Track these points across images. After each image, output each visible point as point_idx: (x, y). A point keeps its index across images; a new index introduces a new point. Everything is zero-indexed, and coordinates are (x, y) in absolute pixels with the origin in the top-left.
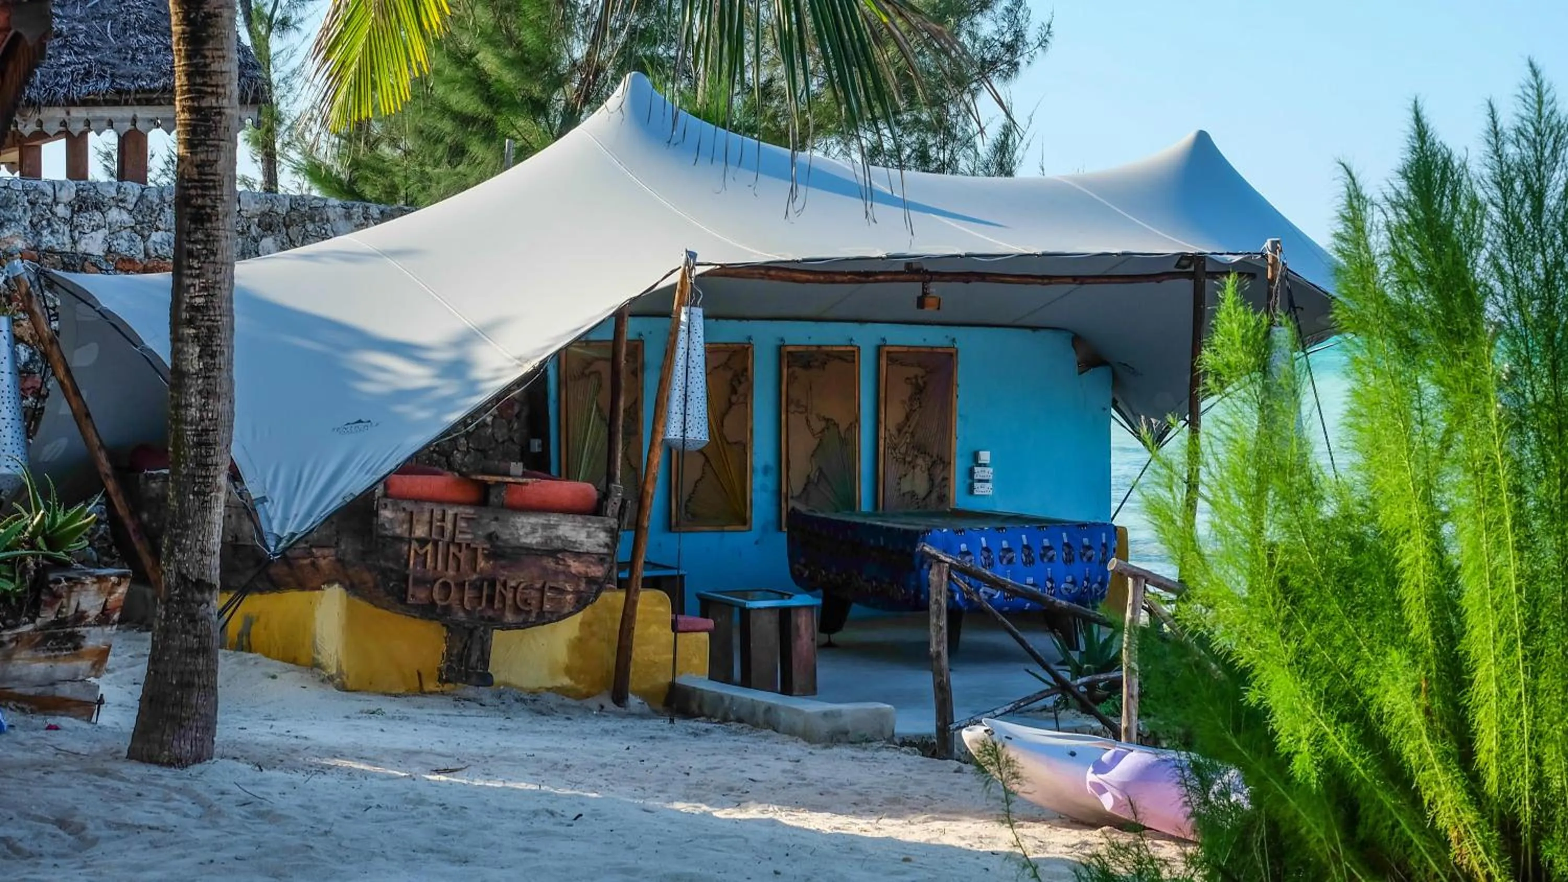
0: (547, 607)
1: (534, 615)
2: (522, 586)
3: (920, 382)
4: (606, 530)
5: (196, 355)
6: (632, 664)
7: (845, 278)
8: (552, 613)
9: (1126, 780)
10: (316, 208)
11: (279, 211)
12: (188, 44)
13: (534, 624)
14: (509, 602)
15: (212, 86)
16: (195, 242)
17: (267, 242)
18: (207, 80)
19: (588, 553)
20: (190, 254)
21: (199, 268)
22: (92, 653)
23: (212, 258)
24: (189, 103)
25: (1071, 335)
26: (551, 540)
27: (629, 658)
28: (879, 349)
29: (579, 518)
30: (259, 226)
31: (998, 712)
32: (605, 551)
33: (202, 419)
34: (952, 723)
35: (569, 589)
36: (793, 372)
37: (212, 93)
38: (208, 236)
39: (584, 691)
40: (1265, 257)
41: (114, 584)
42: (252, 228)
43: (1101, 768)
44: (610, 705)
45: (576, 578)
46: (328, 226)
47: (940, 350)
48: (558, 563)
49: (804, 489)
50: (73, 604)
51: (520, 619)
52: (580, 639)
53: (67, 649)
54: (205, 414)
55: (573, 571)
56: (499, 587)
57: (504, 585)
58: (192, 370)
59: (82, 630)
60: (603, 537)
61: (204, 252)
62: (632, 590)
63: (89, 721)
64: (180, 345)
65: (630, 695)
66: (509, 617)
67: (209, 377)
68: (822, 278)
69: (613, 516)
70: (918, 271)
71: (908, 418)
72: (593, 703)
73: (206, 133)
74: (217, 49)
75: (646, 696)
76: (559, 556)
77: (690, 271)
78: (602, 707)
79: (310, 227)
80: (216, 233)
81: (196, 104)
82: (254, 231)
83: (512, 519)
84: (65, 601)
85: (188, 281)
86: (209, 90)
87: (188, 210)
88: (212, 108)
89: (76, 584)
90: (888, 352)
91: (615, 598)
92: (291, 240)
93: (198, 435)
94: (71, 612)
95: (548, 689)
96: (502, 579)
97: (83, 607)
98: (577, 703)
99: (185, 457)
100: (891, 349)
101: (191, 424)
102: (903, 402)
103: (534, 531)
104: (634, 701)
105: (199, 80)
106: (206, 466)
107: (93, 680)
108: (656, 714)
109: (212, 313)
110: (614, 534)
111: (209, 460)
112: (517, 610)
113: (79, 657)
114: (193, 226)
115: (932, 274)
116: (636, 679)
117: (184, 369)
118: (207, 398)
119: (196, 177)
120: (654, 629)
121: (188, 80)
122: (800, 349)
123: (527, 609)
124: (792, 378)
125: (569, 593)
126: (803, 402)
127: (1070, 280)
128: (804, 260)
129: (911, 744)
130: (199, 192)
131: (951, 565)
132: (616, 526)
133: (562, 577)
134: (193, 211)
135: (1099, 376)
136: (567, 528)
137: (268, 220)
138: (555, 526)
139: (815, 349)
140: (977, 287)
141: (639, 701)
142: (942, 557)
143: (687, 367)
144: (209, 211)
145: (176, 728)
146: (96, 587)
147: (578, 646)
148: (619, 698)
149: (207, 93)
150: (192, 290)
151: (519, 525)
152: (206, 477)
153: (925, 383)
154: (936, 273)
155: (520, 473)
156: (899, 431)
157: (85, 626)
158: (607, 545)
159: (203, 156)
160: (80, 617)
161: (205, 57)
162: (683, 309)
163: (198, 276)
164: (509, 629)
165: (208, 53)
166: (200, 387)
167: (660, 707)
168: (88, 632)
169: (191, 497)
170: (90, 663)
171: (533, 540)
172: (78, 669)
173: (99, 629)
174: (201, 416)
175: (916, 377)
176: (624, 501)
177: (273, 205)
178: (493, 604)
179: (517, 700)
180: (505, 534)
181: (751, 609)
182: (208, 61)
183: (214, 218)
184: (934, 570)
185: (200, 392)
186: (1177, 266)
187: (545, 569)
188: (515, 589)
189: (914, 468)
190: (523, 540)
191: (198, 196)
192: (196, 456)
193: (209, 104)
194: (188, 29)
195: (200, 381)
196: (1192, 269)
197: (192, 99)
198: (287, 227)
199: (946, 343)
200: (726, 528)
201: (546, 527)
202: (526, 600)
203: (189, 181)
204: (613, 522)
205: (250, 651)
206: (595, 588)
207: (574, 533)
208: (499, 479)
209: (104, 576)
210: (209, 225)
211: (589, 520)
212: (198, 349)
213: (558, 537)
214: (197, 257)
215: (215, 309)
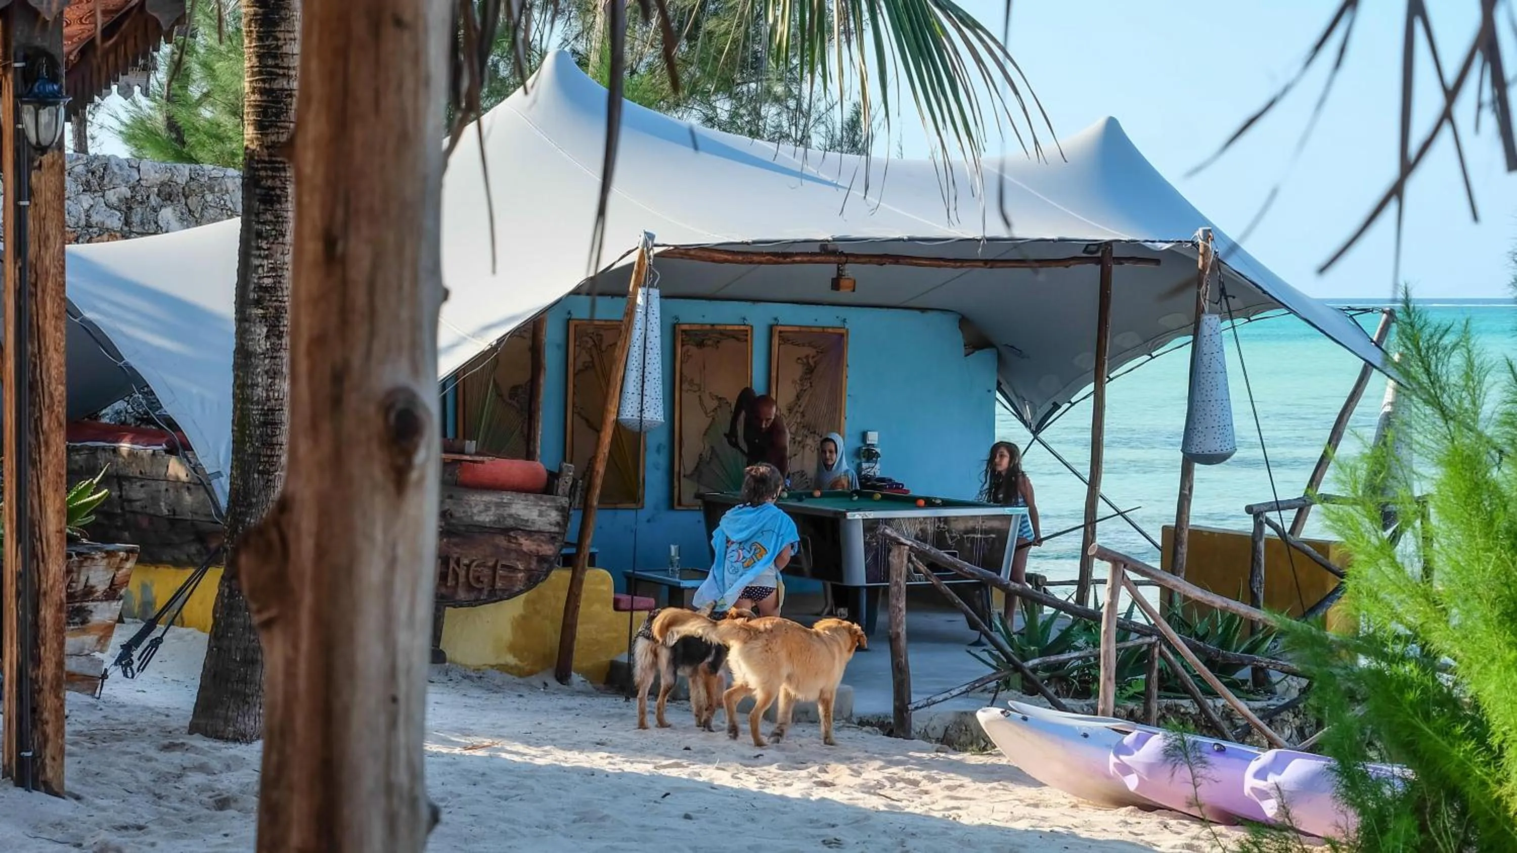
0: (499, 585)
1: (486, 592)
2: (475, 564)
3: (811, 362)
4: (557, 509)
5: (264, 335)
6: (576, 642)
7: (763, 259)
8: (504, 591)
9: (1153, 761)
10: (216, 178)
11: (179, 181)
12: (261, 26)
13: (486, 602)
14: (462, 579)
15: (283, 68)
16: (264, 223)
17: (167, 214)
18: (279, 62)
19: (540, 532)
20: (259, 235)
21: (268, 249)
22: (98, 627)
23: (281, 240)
24: (260, 85)
25: (960, 317)
26: (504, 518)
27: (573, 637)
28: (771, 328)
29: (531, 497)
30: (158, 195)
31: (954, 693)
32: (557, 529)
33: (268, 399)
34: (910, 703)
35: (520, 567)
36: (688, 351)
37: (284, 75)
38: (277, 217)
39: (528, 668)
40: (1196, 245)
41: (122, 560)
42: (152, 197)
43: (1120, 750)
44: (554, 683)
45: (525, 556)
46: (226, 197)
47: (830, 330)
48: (510, 541)
49: (697, 467)
50: (83, 579)
51: (472, 596)
52: (523, 618)
53: (74, 624)
54: (271, 394)
55: (525, 549)
56: (452, 564)
57: (458, 562)
58: (259, 350)
59: (90, 605)
60: (554, 516)
61: (274, 233)
62: (579, 569)
63: (93, 695)
64: (247, 325)
65: (573, 673)
66: (462, 595)
67: (276, 358)
68: (740, 258)
69: (564, 495)
70: (834, 253)
71: (798, 397)
72: (536, 680)
73: (277, 115)
74: (289, 32)
75: (588, 674)
76: (512, 534)
77: (648, 252)
78: (546, 684)
79: (209, 197)
80: (285, 214)
81: (267, 86)
82: (154, 200)
83: (466, 498)
84: (75, 576)
85: (257, 262)
86: (281, 72)
87: (258, 191)
88: (283, 90)
89: (86, 559)
90: (780, 332)
91: (561, 576)
92: (190, 211)
93: (265, 415)
94: (81, 587)
95: (492, 667)
96: (455, 556)
97: (92, 582)
98: (521, 681)
99: (251, 436)
100: (782, 329)
101: (258, 403)
102: (794, 382)
103: (487, 509)
104: (576, 678)
105: (270, 62)
106: (272, 446)
107: (98, 655)
108: (600, 692)
109: (280, 294)
110: (564, 512)
111: (275, 440)
112: (470, 588)
113: (84, 631)
114: (262, 207)
115: (847, 255)
116: (579, 659)
117: (251, 349)
118: (274, 378)
119: (267, 159)
120: (597, 607)
121: (260, 62)
122: (695, 328)
123: (479, 586)
124: (686, 357)
125: (520, 571)
126: (697, 381)
127: (981, 264)
128: (754, 242)
129: (871, 724)
130: (270, 173)
131: (911, 548)
132: (567, 505)
133: (513, 555)
134: (263, 191)
135: (985, 358)
136: (518, 506)
137: (168, 189)
138: (508, 505)
139: (708, 327)
140: (890, 269)
141: (582, 679)
142: (903, 540)
143: (645, 348)
144: (278, 192)
145: (241, 704)
146: (105, 562)
147: (522, 624)
148: (563, 676)
149: (278, 75)
150: (260, 270)
151: (473, 504)
152: (272, 456)
153: (815, 362)
154: (852, 255)
155: (473, 450)
156: (790, 410)
157: (92, 601)
158: (558, 524)
159: (274, 138)
160: (89, 591)
161: (278, 39)
162: (640, 291)
163: (266, 257)
164: (461, 606)
165: (281, 35)
166: (267, 367)
167: (601, 685)
168: (95, 606)
169: (256, 476)
170: (97, 637)
171: (487, 518)
172: (84, 643)
173: (105, 604)
174: (268, 396)
175: (807, 357)
176: (575, 481)
177: (173, 175)
178: (447, 581)
179: (464, 677)
180: (459, 513)
181: (686, 588)
182: (280, 43)
183: (283, 199)
184: (895, 552)
185: (267, 372)
186: (1085, 251)
187: (497, 547)
188: (468, 566)
189: (803, 447)
190: (476, 518)
191: (267, 177)
192: (261, 436)
193: (280, 86)
194: (260, 11)
195: (267, 361)
196: (1099, 254)
197: (263, 81)
198: (186, 198)
199: (838, 323)
200: (619, 506)
201: (499, 505)
202: (479, 578)
203: (258, 162)
204: (564, 501)
205: (182, 626)
206: (546, 566)
207: (526, 512)
208: (457, 457)
209: (113, 551)
210: (278, 206)
211: (541, 499)
212: (265, 330)
213: (511, 516)
214: (266, 238)
215: (282, 290)
